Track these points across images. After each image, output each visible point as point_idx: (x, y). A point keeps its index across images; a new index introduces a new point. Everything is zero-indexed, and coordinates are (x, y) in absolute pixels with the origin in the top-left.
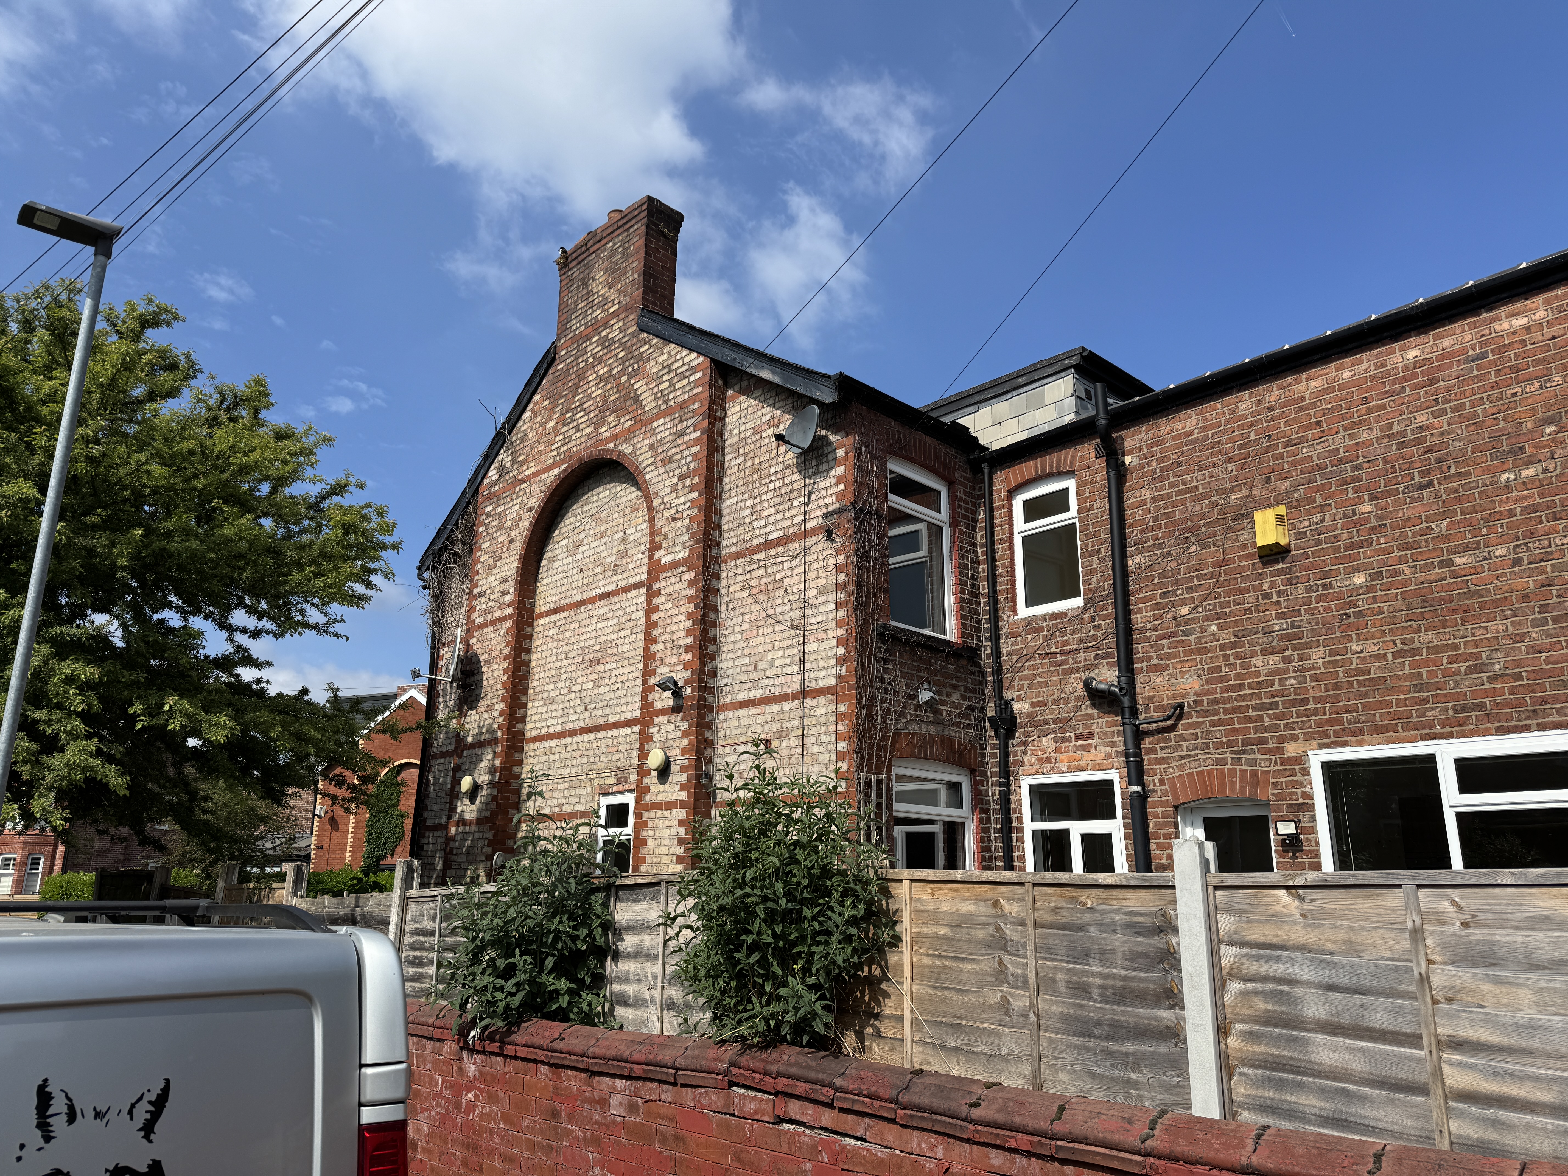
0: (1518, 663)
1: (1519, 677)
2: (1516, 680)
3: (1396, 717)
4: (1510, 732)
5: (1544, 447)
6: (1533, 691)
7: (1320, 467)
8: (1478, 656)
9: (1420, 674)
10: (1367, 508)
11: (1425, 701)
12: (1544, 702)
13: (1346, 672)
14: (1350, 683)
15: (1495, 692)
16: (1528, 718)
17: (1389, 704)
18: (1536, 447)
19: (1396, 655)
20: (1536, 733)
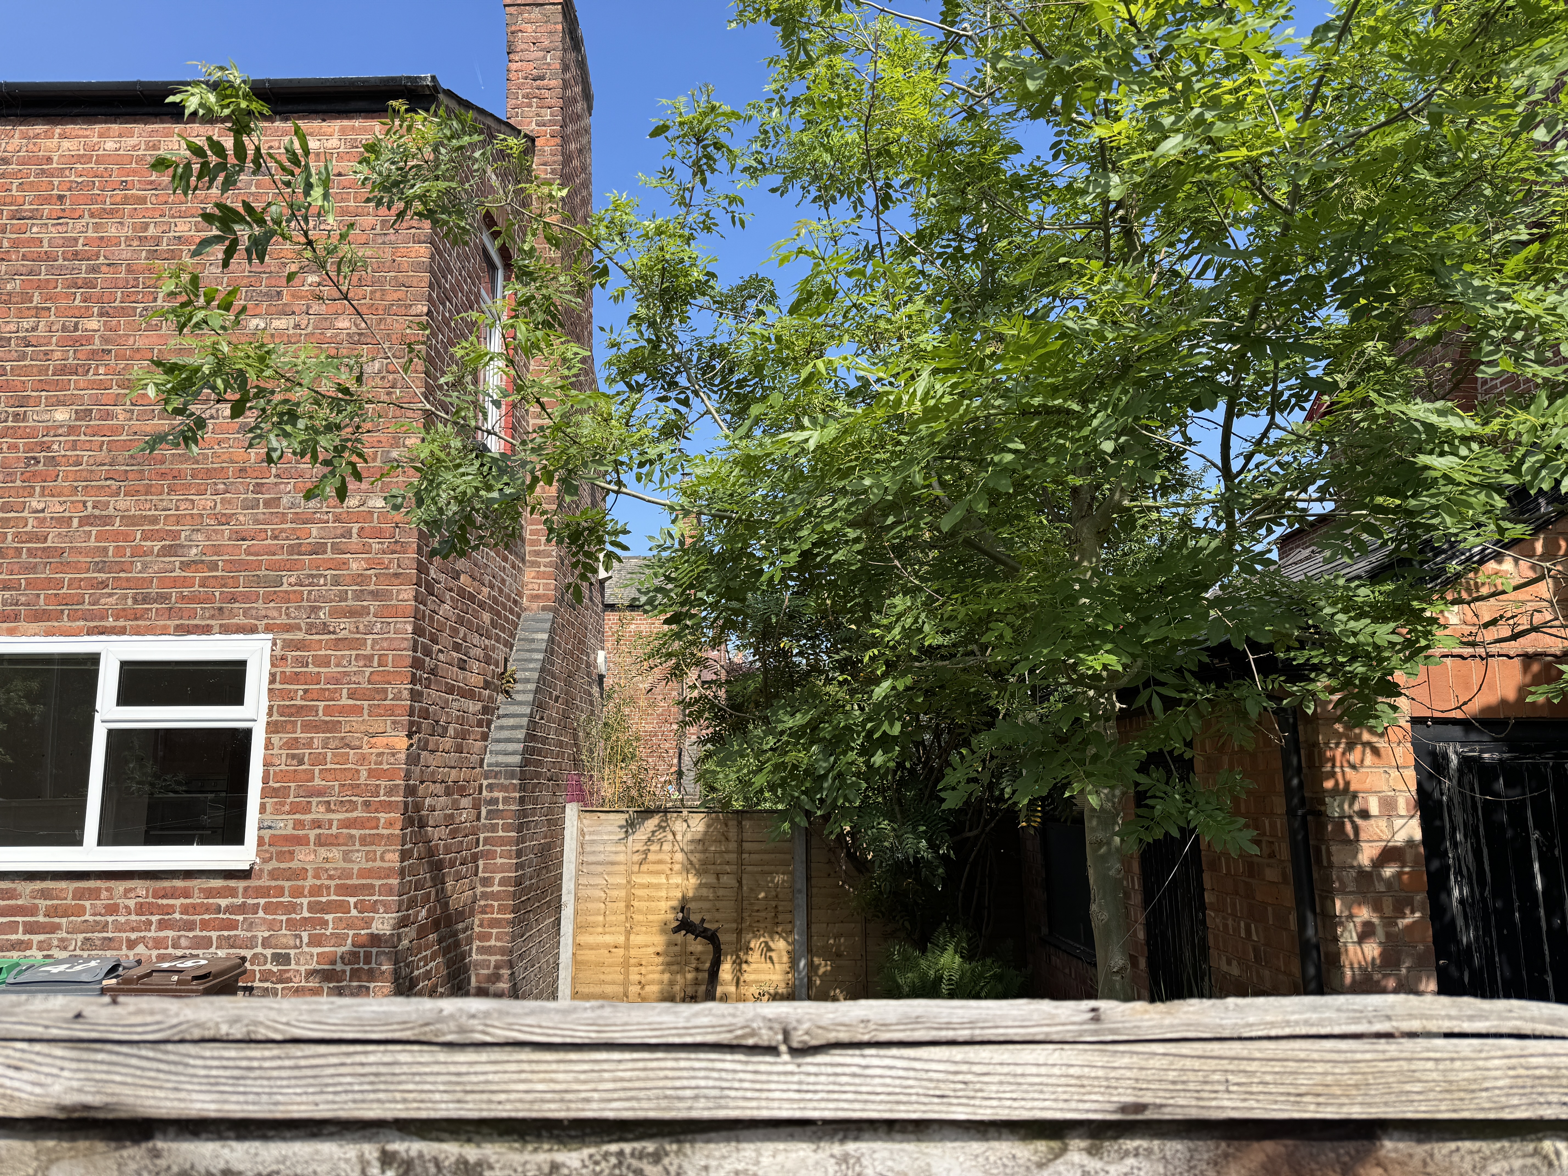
0: (217, 550)
1: (214, 566)
2: (211, 570)
4: (189, 632)
5: (301, 298)
6: (224, 586)
8: (176, 535)
9: (106, 549)
10: (93, 324)
11: (104, 584)
12: (233, 599)
13: (16, 535)
14: (19, 551)
15: (185, 582)
16: (212, 617)
17: (59, 584)
18: (293, 296)
19: (84, 521)
20: (218, 636)
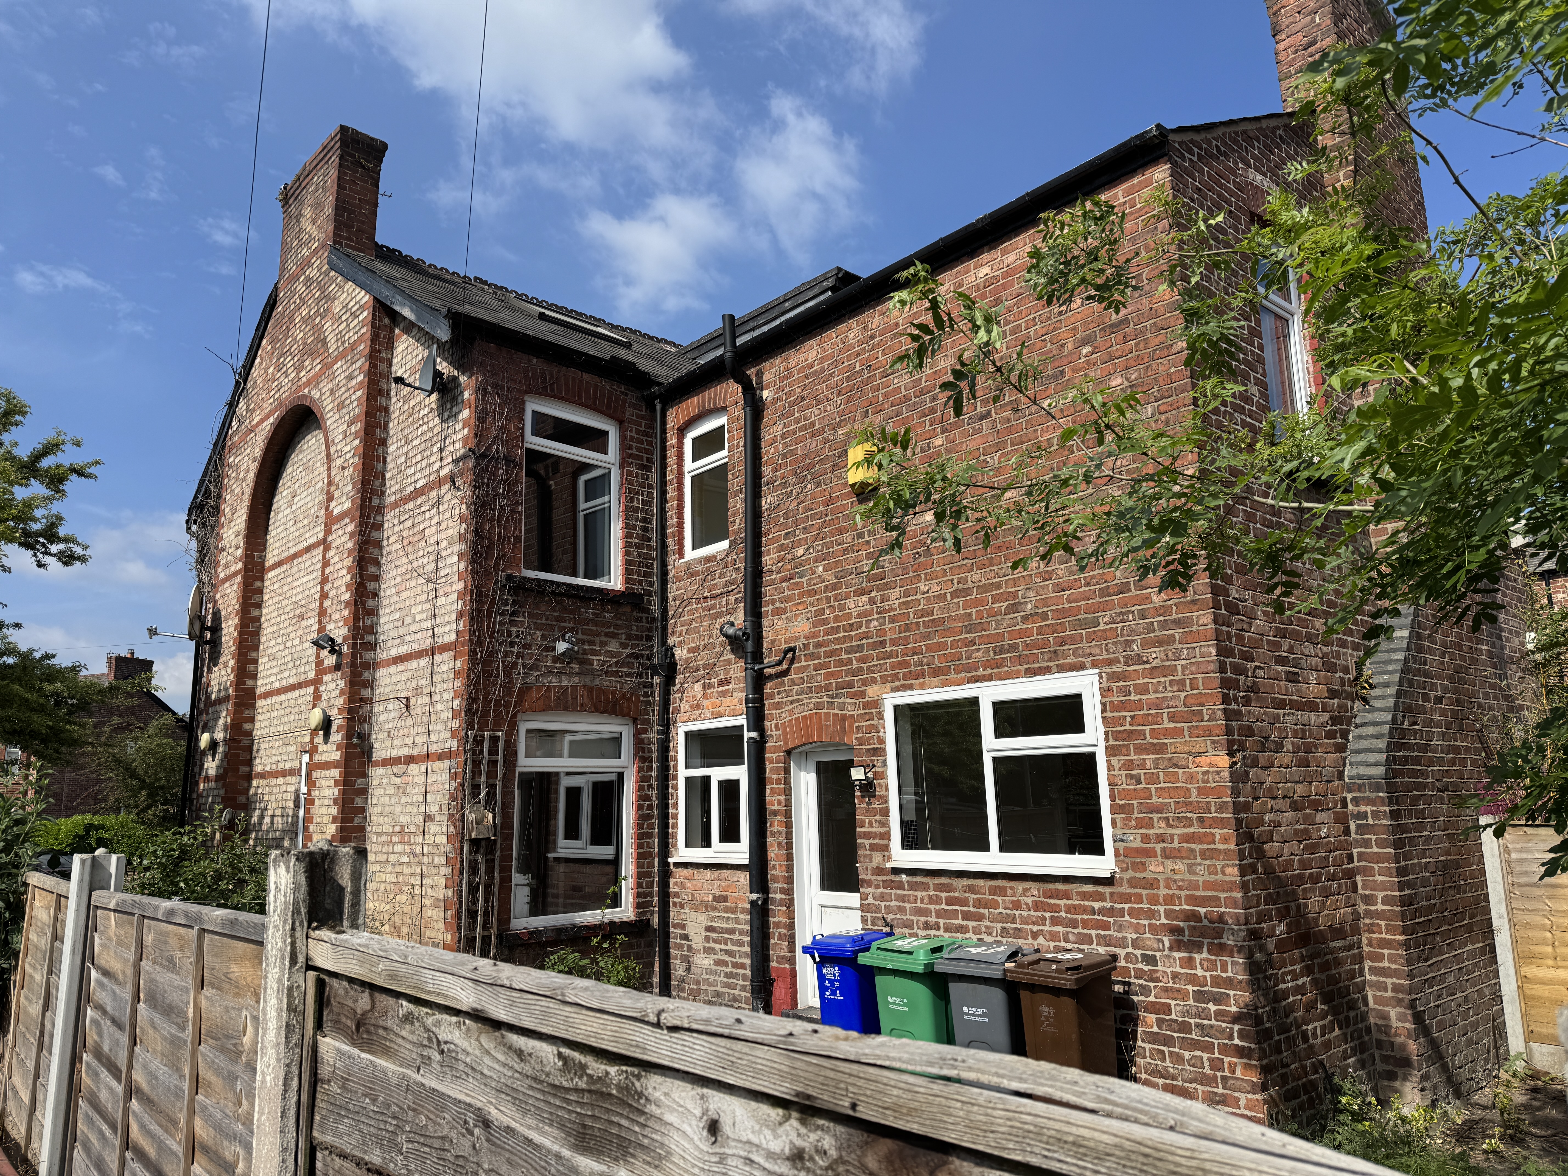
0: (1046, 602)
1: (1045, 616)
2: (1044, 620)
3: (949, 658)
4: (1036, 674)
5: (1079, 370)
6: (1055, 632)
7: (907, 399)
8: (1014, 595)
9: (970, 614)
10: (939, 441)
11: (972, 642)
12: (1063, 642)
13: (915, 613)
14: (918, 624)
15: (1025, 633)
16: (1050, 660)
17: (945, 646)
18: (1074, 371)
19: (955, 594)
20: (1057, 675)
